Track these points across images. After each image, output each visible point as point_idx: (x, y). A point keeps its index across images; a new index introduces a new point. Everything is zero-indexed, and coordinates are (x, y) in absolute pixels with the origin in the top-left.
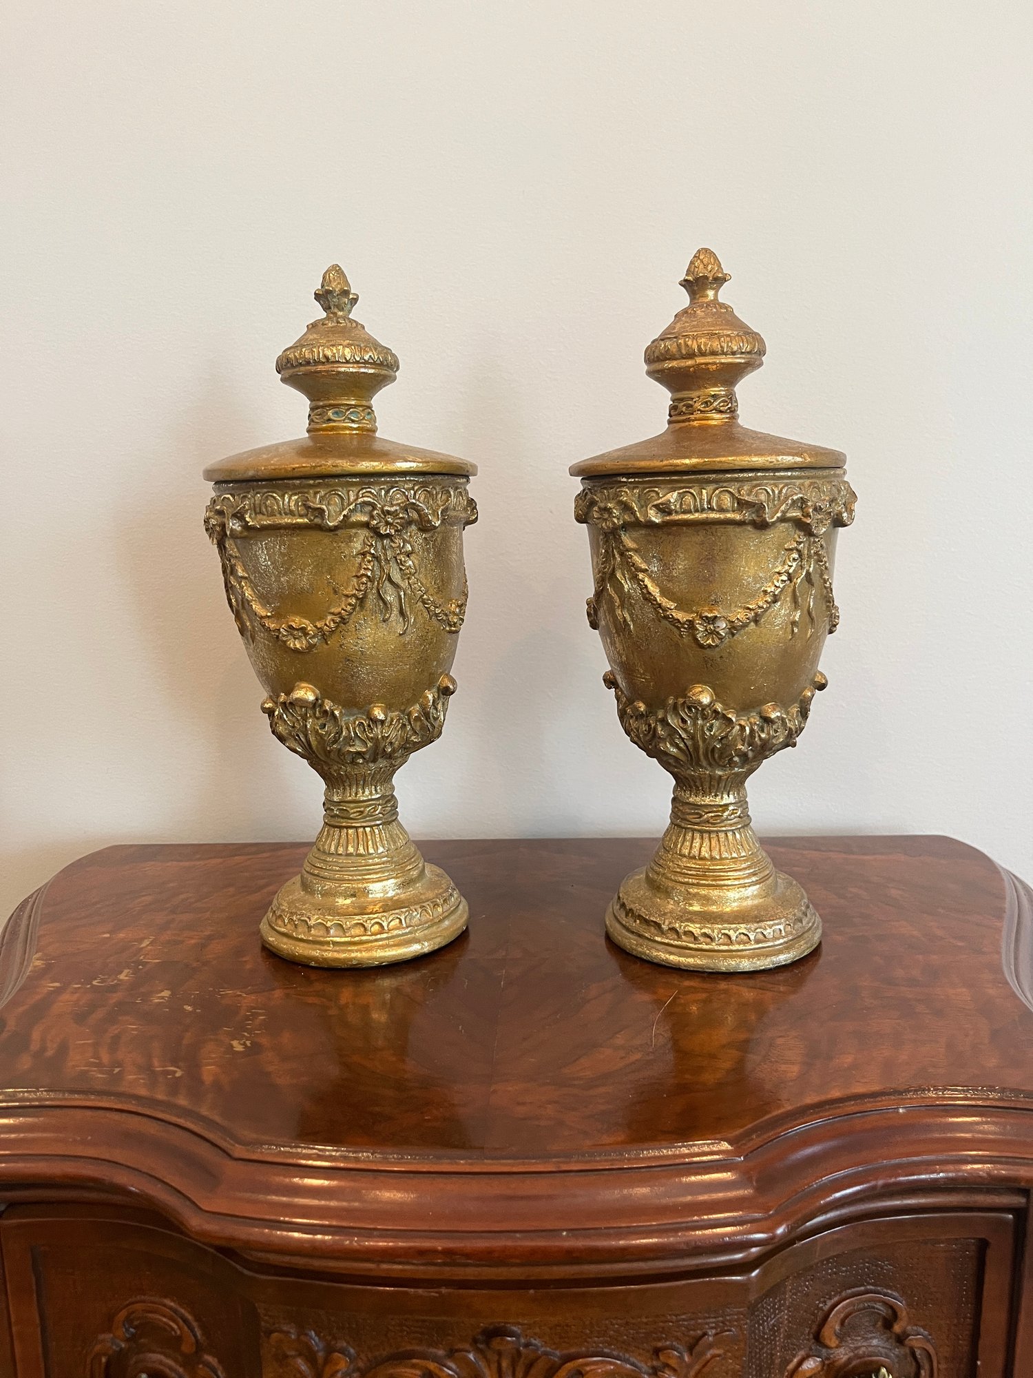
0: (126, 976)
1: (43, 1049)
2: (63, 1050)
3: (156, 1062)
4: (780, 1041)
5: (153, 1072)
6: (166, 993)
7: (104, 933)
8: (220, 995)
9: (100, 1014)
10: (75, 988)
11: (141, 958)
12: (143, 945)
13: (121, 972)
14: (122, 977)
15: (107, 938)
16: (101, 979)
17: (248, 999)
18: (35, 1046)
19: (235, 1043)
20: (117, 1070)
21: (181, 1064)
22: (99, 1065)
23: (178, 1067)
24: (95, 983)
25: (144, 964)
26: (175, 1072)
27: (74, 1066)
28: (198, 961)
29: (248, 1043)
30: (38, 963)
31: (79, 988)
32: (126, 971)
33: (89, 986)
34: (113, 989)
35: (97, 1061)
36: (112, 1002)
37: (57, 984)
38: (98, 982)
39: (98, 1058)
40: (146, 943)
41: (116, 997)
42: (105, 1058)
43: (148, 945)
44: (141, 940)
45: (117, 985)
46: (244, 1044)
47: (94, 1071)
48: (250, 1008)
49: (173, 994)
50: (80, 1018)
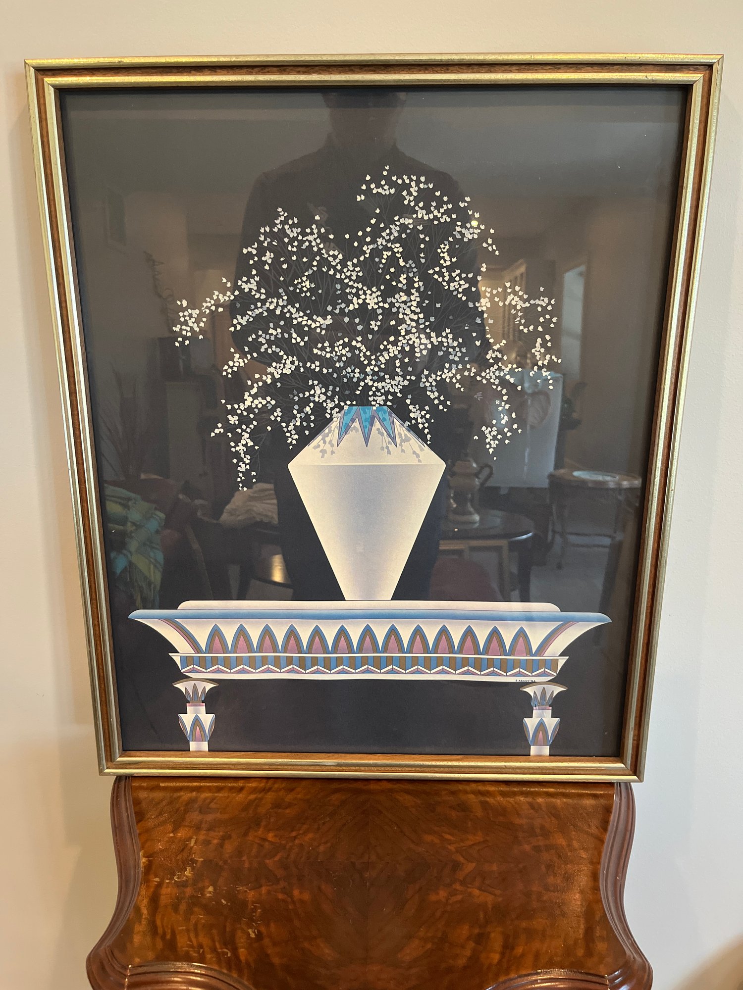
0: (189, 873)
1: (164, 933)
2: (173, 933)
3: (218, 946)
4: (493, 935)
5: (218, 953)
7: (170, 833)
8: (237, 890)
9: (183, 906)
10: (167, 883)
11: (193, 856)
12: (192, 845)
13: (186, 870)
14: (187, 873)
15: (171, 837)
16: (179, 875)
17: (251, 895)
18: (160, 931)
19: (250, 931)
20: (201, 951)
21: (229, 947)
22: (192, 946)
23: (228, 950)
24: (175, 878)
25: (196, 862)
26: (227, 953)
27: (182, 947)
28: (221, 860)
29: (256, 931)
30: (144, 860)
31: (169, 883)
32: (188, 869)
33: (173, 882)
34: (184, 884)
35: (191, 943)
36: (187, 895)
37: (157, 879)
38: (177, 878)
39: (191, 941)
40: (193, 841)
41: (189, 891)
42: (195, 943)
43: (194, 845)
44: (189, 839)
45: (187, 881)
46: (254, 932)
47: (191, 951)
48: (253, 902)
49: (215, 889)
50: (176, 908)
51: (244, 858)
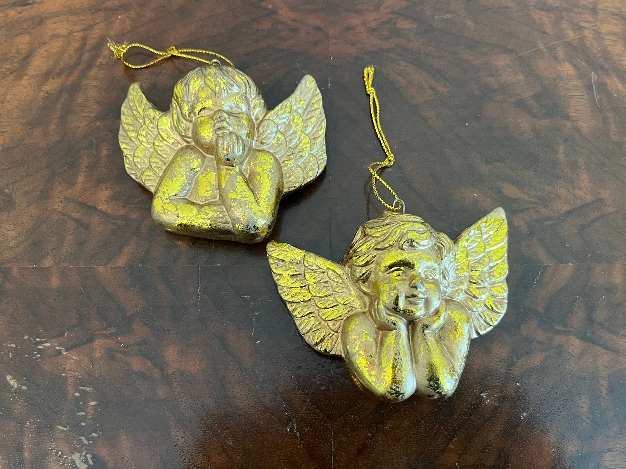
19: (76, 457)
46: (86, 461)
51: (48, 262)
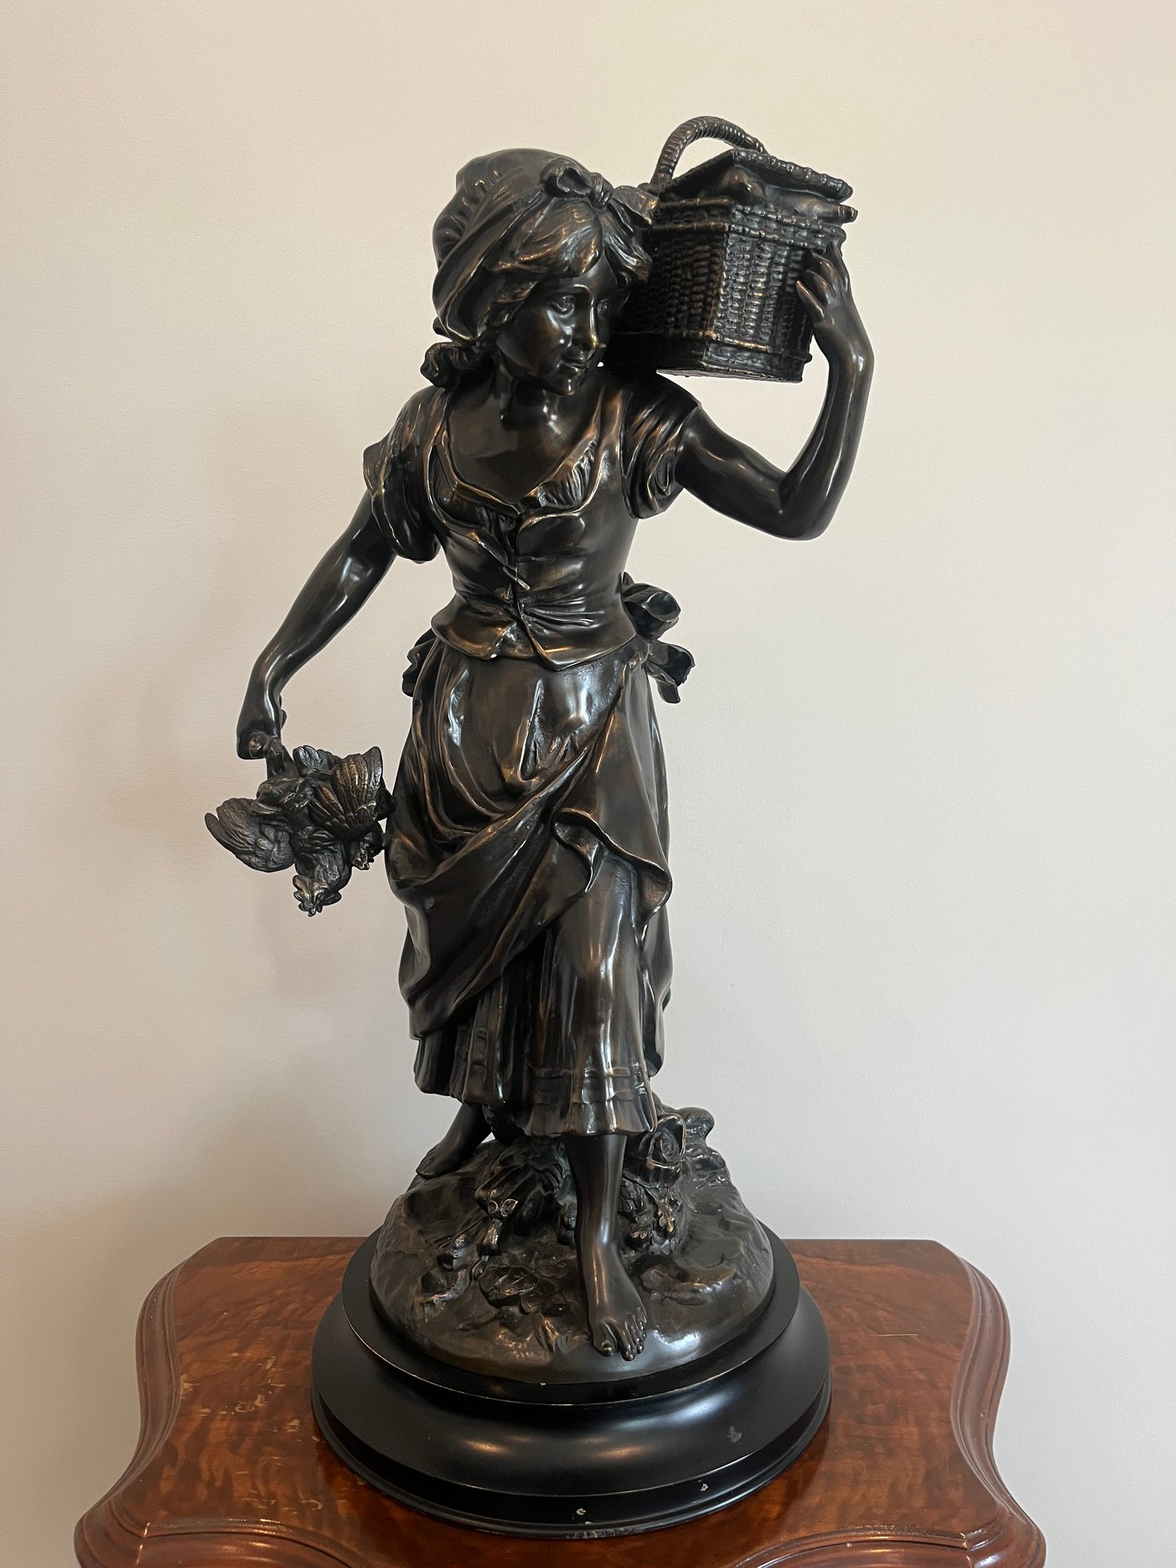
0: (261, 1403)
1: (212, 1479)
2: (228, 1478)
3: (301, 1496)
5: (301, 1504)
6: (296, 1422)
7: (232, 1352)
9: (248, 1443)
10: (223, 1415)
11: (269, 1381)
12: (268, 1367)
13: (256, 1399)
14: (257, 1403)
15: (235, 1357)
16: (243, 1405)
18: (205, 1476)
20: (273, 1502)
21: (320, 1497)
22: (258, 1496)
23: (318, 1501)
24: (237, 1409)
25: (273, 1389)
26: (317, 1505)
27: (240, 1498)
30: (186, 1385)
31: (225, 1415)
32: (260, 1397)
33: (233, 1413)
34: (252, 1417)
35: (256, 1492)
36: (255, 1430)
37: (207, 1410)
38: (240, 1409)
39: (255, 1488)
40: (269, 1364)
41: (257, 1426)
42: (262, 1490)
44: (264, 1361)
45: (255, 1412)
47: (256, 1502)
49: (300, 1424)
50: (234, 1447)
